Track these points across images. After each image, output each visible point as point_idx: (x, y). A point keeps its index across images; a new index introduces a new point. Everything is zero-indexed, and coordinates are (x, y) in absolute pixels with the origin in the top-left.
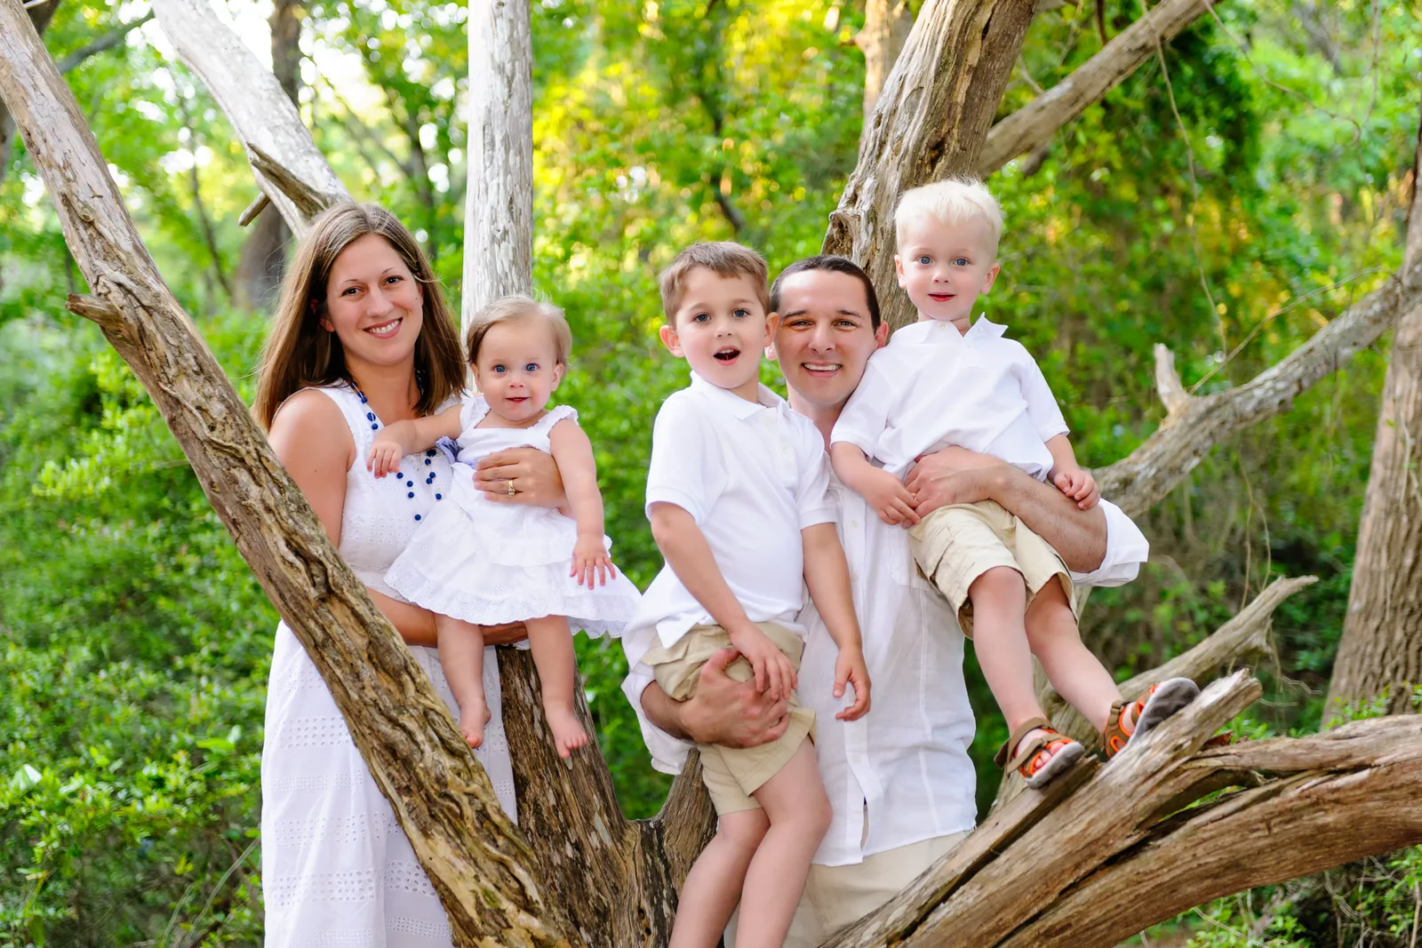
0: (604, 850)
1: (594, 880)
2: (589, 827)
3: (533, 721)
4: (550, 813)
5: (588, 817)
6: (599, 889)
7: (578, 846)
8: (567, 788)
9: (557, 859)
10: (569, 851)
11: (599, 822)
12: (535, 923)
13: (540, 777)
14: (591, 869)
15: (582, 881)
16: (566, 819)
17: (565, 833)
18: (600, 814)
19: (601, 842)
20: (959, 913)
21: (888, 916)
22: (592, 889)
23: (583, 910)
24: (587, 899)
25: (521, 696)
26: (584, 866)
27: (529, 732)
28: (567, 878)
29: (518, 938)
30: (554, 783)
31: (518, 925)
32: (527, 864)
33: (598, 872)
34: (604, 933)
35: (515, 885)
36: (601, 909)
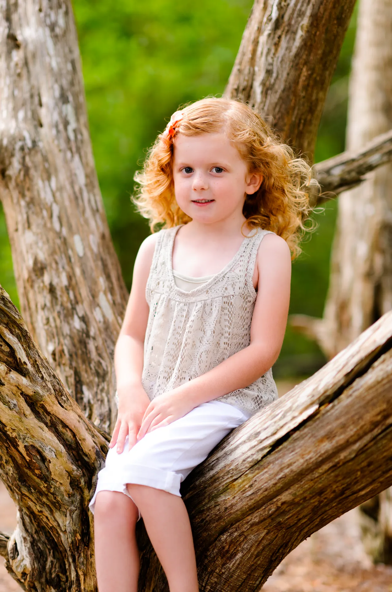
0: (106, 322)
1: (97, 348)
2: (94, 303)
3: (51, 216)
4: (62, 291)
5: (94, 296)
6: (100, 355)
7: (84, 319)
8: (78, 271)
9: (66, 330)
10: (77, 324)
11: (104, 300)
12: (24, 381)
13: (57, 263)
14: (94, 339)
15: (86, 347)
16: (75, 297)
17: (74, 309)
18: (105, 293)
19: (104, 316)
20: (380, 379)
21: (321, 380)
22: (94, 355)
23: (86, 371)
24: (90, 363)
25: (43, 195)
26: (88, 336)
27: (49, 225)
28: (74, 345)
29: (9, 393)
30: (67, 268)
31: (9, 383)
32: (17, 331)
33: (100, 342)
34: (102, 390)
35: (6, 349)
36: (101, 372)
